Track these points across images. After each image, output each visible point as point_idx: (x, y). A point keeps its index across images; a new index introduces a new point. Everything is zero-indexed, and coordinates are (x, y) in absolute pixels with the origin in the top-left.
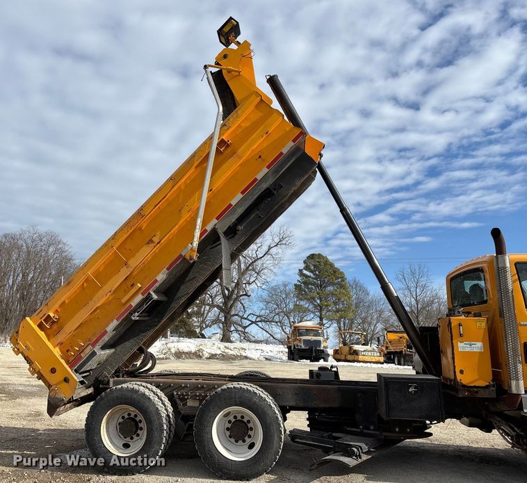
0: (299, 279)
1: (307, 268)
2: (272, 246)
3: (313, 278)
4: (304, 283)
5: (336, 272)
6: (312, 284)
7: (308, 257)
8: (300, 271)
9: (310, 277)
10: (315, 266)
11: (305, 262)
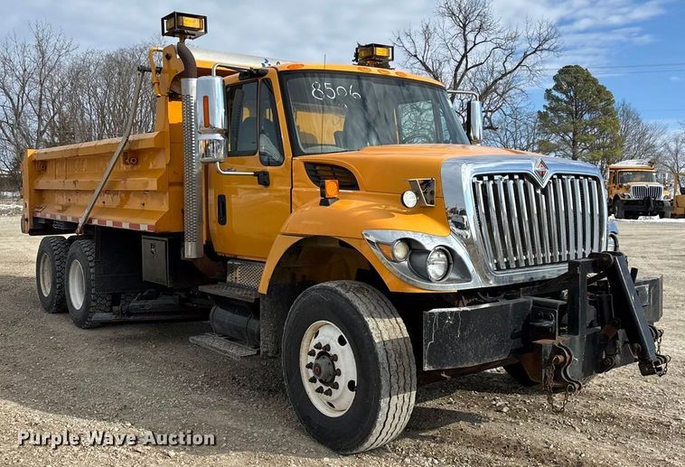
0: (547, 103)
1: (558, 88)
2: (528, 53)
3: (565, 102)
4: (551, 109)
5: (600, 91)
6: (563, 111)
7: (561, 72)
8: (548, 91)
9: (561, 100)
10: (569, 84)
11: (555, 78)
